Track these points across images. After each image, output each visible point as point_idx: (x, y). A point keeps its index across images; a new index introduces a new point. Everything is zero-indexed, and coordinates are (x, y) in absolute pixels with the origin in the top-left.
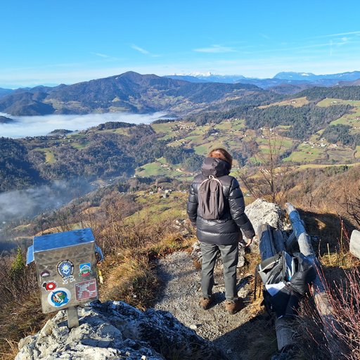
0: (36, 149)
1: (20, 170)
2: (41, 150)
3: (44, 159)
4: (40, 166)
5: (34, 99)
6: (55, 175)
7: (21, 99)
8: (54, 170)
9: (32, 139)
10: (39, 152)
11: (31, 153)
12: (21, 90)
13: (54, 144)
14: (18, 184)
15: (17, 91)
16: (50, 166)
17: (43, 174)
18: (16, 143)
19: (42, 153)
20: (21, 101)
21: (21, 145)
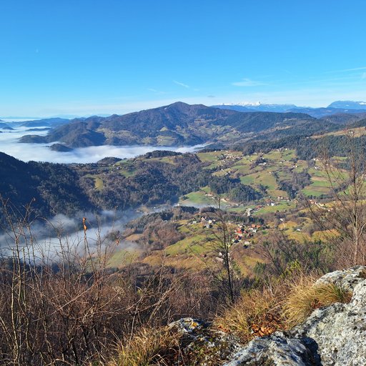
0: (87, 176)
1: (71, 195)
2: (92, 176)
3: (93, 185)
4: (90, 191)
5: (88, 128)
6: (102, 201)
7: (76, 128)
8: (102, 196)
9: (84, 166)
10: (90, 178)
11: (82, 179)
12: (77, 119)
13: (104, 171)
14: (69, 209)
15: (73, 121)
16: (99, 192)
17: (92, 199)
18: (69, 169)
19: (92, 179)
20: (76, 130)
21: (73, 171)
